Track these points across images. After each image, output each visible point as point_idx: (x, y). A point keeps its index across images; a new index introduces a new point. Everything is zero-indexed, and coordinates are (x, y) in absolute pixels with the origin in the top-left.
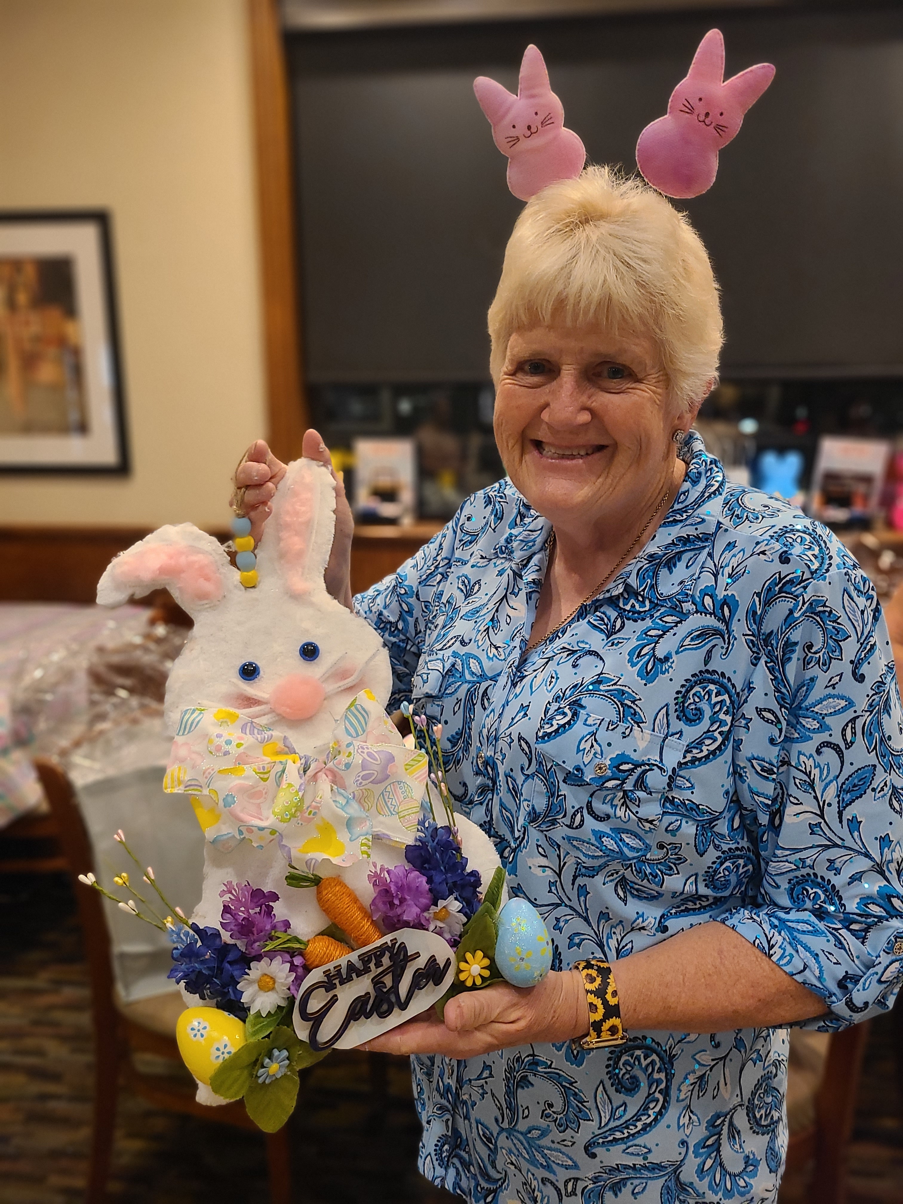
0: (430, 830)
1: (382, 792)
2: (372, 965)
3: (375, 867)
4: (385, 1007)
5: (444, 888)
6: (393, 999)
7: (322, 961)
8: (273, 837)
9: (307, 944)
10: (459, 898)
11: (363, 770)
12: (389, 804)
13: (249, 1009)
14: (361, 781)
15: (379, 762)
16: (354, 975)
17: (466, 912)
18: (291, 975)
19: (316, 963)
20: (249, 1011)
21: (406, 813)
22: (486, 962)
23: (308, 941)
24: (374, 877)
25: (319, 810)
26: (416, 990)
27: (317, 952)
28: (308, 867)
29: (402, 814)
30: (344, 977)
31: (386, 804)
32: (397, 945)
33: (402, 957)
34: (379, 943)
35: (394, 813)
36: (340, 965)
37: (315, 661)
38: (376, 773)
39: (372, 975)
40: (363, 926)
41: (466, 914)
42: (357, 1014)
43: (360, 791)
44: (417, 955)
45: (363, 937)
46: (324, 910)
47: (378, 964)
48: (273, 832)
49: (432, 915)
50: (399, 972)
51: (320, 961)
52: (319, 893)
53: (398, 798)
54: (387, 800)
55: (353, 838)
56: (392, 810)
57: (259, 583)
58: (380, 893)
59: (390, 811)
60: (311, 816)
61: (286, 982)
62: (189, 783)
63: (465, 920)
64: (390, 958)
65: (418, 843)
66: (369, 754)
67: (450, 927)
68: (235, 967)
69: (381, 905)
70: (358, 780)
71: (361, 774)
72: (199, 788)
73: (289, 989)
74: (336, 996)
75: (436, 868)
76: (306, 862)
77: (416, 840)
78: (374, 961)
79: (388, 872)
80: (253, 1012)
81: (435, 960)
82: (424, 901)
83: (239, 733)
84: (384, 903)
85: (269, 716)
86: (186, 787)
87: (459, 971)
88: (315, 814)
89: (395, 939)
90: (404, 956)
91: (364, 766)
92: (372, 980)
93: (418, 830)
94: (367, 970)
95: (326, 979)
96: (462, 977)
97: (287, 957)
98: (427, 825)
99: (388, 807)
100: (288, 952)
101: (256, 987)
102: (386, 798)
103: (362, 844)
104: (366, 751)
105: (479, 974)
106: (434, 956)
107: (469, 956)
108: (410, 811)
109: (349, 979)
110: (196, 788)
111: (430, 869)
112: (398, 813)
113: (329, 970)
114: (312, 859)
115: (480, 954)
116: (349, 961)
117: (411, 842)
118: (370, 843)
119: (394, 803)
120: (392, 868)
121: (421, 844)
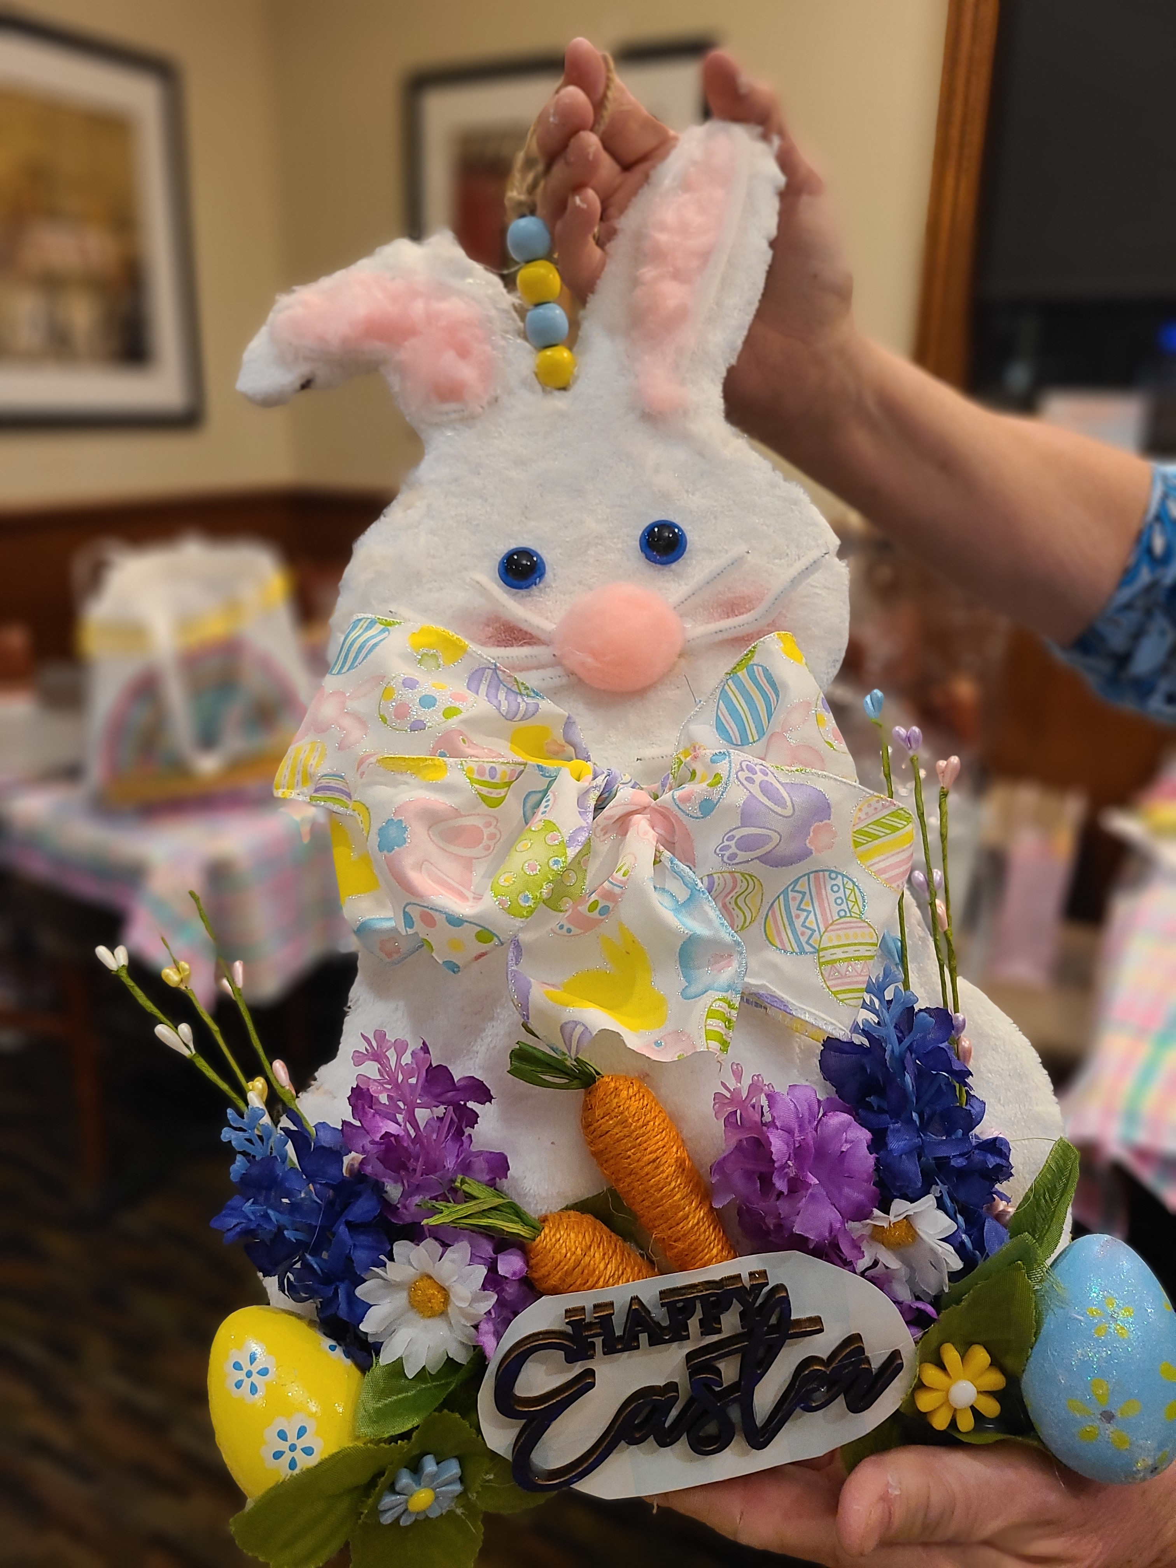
0: (896, 1009)
1: (785, 892)
2: (693, 1324)
3: (738, 1075)
4: (711, 1428)
5: (912, 1168)
6: (735, 1414)
7: (569, 1280)
8: (484, 947)
9: (537, 1226)
10: (948, 1202)
11: (743, 825)
12: (798, 923)
13: (376, 1348)
14: (734, 849)
15: (788, 812)
16: (643, 1338)
17: (962, 1243)
18: (487, 1298)
19: (553, 1281)
20: (378, 1354)
21: (839, 954)
22: (995, 1380)
23: (544, 1220)
24: (732, 1101)
25: (616, 902)
26: (798, 1410)
27: (558, 1257)
28: (568, 1042)
29: (827, 955)
30: (619, 1333)
31: (792, 924)
32: (766, 1289)
33: (773, 1320)
34: (718, 1271)
35: (808, 948)
36: (612, 1304)
37: (674, 566)
38: (776, 838)
39: (688, 1347)
40: (686, 1217)
41: (960, 1250)
42: (639, 1428)
43: (727, 875)
44: (815, 1326)
45: (680, 1245)
46: (594, 1154)
47: (709, 1325)
48: (485, 934)
49: (866, 1231)
50: (761, 1352)
51: (563, 1280)
52: (587, 1108)
53: (823, 914)
54: (794, 912)
55: (693, 990)
56: (803, 940)
57: (576, 378)
58: (739, 1147)
59: (798, 941)
60: (595, 914)
61: (472, 1311)
62: (324, 782)
63: (957, 1264)
64: (741, 1314)
65: (860, 1040)
66: (765, 789)
67: (912, 1269)
68: (363, 1239)
69: (737, 1179)
70: (729, 847)
71: (738, 834)
72: (344, 798)
73: (476, 1327)
74: (590, 1373)
75: (899, 1112)
76: (562, 1028)
77: (855, 1028)
78: (699, 1314)
79: (770, 1097)
80: (386, 1358)
81: (862, 1350)
82: (855, 1194)
83: (461, 687)
84: (748, 1175)
85: (548, 672)
86: (316, 791)
87: (920, 1386)
88: (605, 911)
89: (763, 1274)
90: (779, 1320)
91: (747, 816)
92: (689, 1357)
93: (864, 1006)
94: (678, 1333)
95: (569, 1329)
96: (925, 1403)
97: (488, 1249)
98: (889, 995)
99: (794, 931)
100: (490, 1238)
101: (401, 1299)
102: (793, 905)
103: (711, 1014)
104: (759, 777)
105: (972, 1408)
106: (857, 1338)
107: (950, 1354)
108: (851, 952)
109: (629, 1343)
110: (337, 795)
111: (881, 1111)
112: (818, 951)
113: (583, 1308)
114: (576, 1023)
115: (981, 1356)
116: (635, 1299)
117: (842, 1032)
118: (734, 1013)
119: (811, 921)
120: (781, 1088)
121: (866, 1043)
